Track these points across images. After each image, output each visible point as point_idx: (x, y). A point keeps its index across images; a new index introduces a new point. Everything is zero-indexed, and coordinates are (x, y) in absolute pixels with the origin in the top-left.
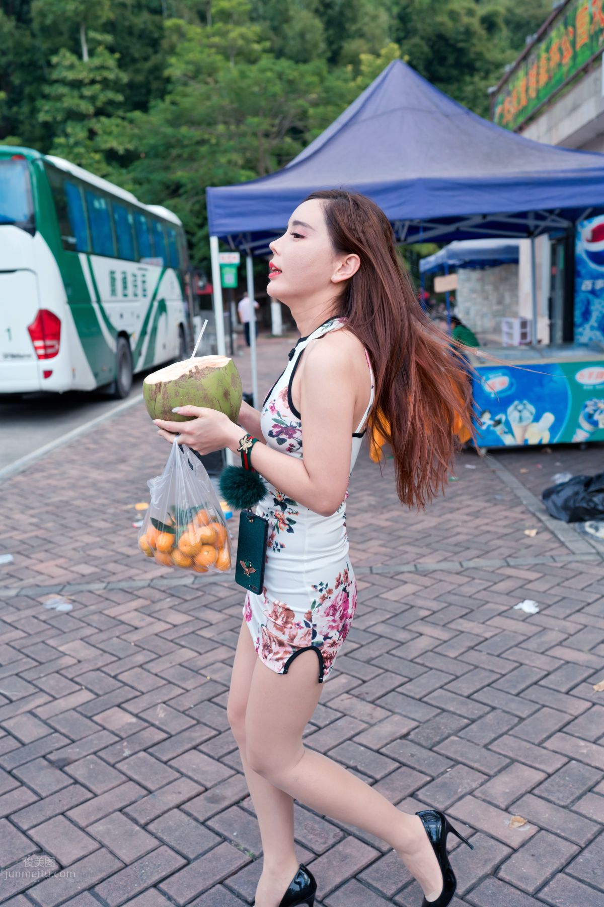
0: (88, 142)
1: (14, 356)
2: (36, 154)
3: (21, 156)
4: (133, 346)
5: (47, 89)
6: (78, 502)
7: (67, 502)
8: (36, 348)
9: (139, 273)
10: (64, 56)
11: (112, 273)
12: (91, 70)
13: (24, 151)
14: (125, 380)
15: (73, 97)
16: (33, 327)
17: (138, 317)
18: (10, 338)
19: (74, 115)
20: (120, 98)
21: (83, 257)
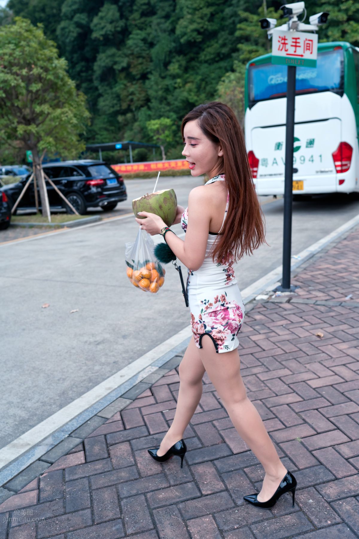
1: (322, 172)
2: (348, 45)
3: (340, 47)
8: (336, 166)
13: (342, 43)
15: (334, 12)
16: (335, 154)
18: (321, 161)
19: (334, 23)
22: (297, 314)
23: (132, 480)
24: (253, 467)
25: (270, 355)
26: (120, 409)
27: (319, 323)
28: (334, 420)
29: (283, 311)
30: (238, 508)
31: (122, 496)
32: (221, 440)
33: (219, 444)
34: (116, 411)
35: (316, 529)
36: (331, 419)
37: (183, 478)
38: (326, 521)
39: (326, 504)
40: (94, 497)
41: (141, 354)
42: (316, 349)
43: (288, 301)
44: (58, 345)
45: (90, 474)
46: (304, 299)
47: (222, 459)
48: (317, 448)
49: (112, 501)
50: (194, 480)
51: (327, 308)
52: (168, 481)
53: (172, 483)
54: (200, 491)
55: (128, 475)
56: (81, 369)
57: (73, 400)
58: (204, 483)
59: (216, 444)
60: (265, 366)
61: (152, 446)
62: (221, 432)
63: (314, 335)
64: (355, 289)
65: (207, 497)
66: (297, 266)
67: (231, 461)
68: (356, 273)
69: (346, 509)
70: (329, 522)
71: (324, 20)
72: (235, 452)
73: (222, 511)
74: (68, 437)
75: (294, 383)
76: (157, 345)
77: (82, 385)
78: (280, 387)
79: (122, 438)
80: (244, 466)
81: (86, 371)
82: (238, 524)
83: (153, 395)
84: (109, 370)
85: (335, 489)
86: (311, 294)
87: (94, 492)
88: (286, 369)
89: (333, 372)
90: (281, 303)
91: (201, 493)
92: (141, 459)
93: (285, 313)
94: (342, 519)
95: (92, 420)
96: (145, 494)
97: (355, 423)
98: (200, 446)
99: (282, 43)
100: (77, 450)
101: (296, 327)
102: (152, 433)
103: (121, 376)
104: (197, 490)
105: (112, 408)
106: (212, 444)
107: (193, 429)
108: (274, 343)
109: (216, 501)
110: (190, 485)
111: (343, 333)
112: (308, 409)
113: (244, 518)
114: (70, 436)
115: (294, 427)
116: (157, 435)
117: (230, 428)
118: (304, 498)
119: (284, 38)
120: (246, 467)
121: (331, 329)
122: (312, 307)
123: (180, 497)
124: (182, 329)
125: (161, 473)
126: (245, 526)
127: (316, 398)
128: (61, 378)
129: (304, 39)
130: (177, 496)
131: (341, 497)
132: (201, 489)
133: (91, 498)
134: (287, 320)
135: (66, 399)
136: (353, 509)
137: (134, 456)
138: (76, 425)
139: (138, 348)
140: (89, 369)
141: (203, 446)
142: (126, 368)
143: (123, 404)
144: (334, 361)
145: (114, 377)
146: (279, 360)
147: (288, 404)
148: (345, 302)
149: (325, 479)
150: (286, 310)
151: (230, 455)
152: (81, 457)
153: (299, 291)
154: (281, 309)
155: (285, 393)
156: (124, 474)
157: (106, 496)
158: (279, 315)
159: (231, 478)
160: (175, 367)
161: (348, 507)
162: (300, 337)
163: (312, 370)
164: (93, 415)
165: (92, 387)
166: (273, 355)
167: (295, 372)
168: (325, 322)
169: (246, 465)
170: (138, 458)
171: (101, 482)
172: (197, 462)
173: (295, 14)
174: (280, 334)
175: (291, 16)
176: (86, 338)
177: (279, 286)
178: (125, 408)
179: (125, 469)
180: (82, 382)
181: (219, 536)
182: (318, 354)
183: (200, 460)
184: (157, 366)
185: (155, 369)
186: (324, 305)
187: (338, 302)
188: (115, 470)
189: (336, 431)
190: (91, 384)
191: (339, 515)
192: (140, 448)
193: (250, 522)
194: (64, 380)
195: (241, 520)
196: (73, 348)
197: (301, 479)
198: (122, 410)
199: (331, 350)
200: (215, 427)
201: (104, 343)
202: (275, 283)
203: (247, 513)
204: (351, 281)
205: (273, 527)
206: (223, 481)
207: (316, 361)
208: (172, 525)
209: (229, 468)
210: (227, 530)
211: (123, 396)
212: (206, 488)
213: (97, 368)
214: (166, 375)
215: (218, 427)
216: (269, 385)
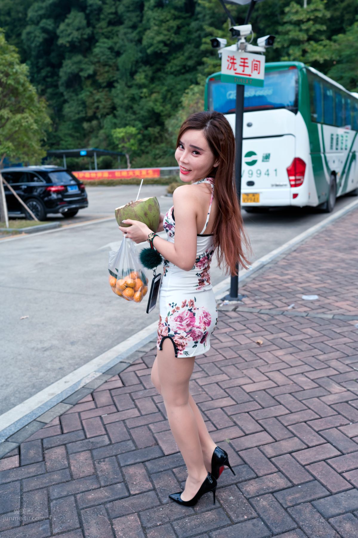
0: (301, 58)
1: (277, 185)
2: (302, 65)
3: (294, 67)
4: (338, 180)
5: (280, 29)
6: (339, 270)
7: (332, 269)
8: (290, 181)
9: (345, 135)
10: (293, 7)
11: (332, 135)
12: (308, 12)
13: (296, 63)
14: (332, 201)
15: (295, 31)
16: (289, 169)
17: (342, 162)
18: (276, 175)
19: (295, 42)
20: (324, 28)
21: (319, 126)
22: (241, 322)
23: (64, 482)
24: (182, 467)
25: (211, 361)
26: (59, 414)
27: (261, 331)
28: (262, 422)
29: (228, 319)
30: (162, 506)
31: (52, 498)
32: (155, 442)
33: (152, 446)
34: (55, 416)
35: (233, 523)
36: (260, 421)
37: (114, 479)
38: (243, 516)
39: (245, 501)
40: (24, 499)
41: (87, 360)
42: (255, 355)
43: (234, 310)
44: (5, 351)
45: (23, 477)
46: (249, 307)
47: (153, 461)
48: (244, 448)
49: (41, 502)
50: (124, 481)
51: (270, 317)
52: (99, 482)
53: (103, 484)
54: (128, 491)
55: (60, 478)
56: (26, 375)
57: (14, 405)
58: (133, 483)
59: (150, 447)
60: (205, 371)
61: (87, 449)
62: (155, 435)
63: (254, 342)
64: (297, 299)
65: (135, 496)
66: (247, 275)
67: (161, 462)
68: (301, 283)
69: (263, 505)
70: (246, 517)
71: (271, 42)
72: (166, 453)
73: (147, 509)
74: (5, 441)
75: (230, 388)
76: (104, 352)
77: (25, 391)
78: (216, 391)
79: (59, 442)
80: (173, 466)
81: (31, 377)
82: (161, 521)
83: (94, 400)
84: (54, 376)
85: (255, 486)
86: (256, 303)
87: (24, 494)
88: (224, 375)
89: (267, 377)
90: (227, 311)
91: (130, 493)
92: (75, 462)
93: (230, 321)
94: (258, 514)
95: (31, 425)
96: (75, 495)
97: (281, 424)
98: (134, 448)
99: (231, 63)
100: (12, 454)
101: (239, 335)
102: (88, 436)
103: (65, 382)
104: (125, 491)
105: (52, 413)
106: (145, 446)
107: (129, 432)
108: (216, 350)
109: (143, 500)
110: (119, 486)
111: (281, 341)
112: (240, 412)
113: (167, 515)
114: (7, 440)
115: (225, 429)
116: (93, 439)
117: (164, 431)
118: (225, 495)
119: (232, 57)
120: (175, 468)
121: (271, 337)
122: (256, 315)
123: (108, 497)
124: (130, 336)
125: (93, 475)
126: (167, 523)
127: (248, 402)
128: (4, 384)
129: (252, 60)
130: (105, 496)
131: (259, 493)
132: (130, 489)
133: (21, 501)
134: (231, 328)
135: (7, 405)
136: (269, 505)
137: (68, 459)
138: (14, 430)
139: (85, 355)
140: (34, 375)
141: (137, 448)
142: (71, 374)
143: (63, 408)
144: (269, 367)
145: (58, 383)
146: (219, 366)
147: (221, 408)
148: (287, 311)
149: (247, 478)
150: (231, 318)
151: (161, 457)
152: (15, 461)
153: (246, 300)
154: (227, 317)
155: (220, 397)
156: (56, 477)
157: (37, 498)
158: (224, 323)
159: (160, 478)
160: (118, 372)
161: (265, 503)
162: (241, 344)
163: (248, 375)
164: (32, 420)
165: (36, 393)
166: (214, 361)
167: (233, 378)
168: (266, 330)
169: (175, 466)
170: (72, 461)
171: (33, 485)
172: (129, 463)
173: (243, 36)
174: (223, 341)
175: (239, 37)
176: (33, 345)
177: (228, 295)
178: (65, 413)
179: (58, 472)
180: (25, 388)
181: (142, 533)
182: (256, 360)
183: (132, 462)
184: (101, 372)
185: (99, 374)
186: (267, 314)
187: (281, 311)
188: (48, 473)
189: (263, 432)
190: (34, 390)
191: (256, 511)
192: (75, 451)
193: (172, 518)
194: (7, 385)
195: (164, 517)
196: (20, 355)
197: (225, 478)
198: (61, 415)
199: (268, 356)
200: (150, 430)
201: (51, 349)
202: (224, 292)
203: (171, 511)
204: (295, 291)
205: (193, 523)
206: (152, 482)
207: (253, 367)
208: (98, 524)
209: (159, 468)
210: (150, 527)
211: (64, 402)
212: (134, 488)
213: (42, 374)
214: (109, 380)
215: (153, 430)
216: (206, 389)
